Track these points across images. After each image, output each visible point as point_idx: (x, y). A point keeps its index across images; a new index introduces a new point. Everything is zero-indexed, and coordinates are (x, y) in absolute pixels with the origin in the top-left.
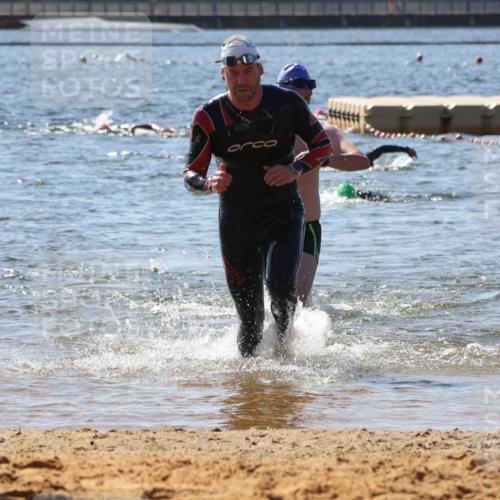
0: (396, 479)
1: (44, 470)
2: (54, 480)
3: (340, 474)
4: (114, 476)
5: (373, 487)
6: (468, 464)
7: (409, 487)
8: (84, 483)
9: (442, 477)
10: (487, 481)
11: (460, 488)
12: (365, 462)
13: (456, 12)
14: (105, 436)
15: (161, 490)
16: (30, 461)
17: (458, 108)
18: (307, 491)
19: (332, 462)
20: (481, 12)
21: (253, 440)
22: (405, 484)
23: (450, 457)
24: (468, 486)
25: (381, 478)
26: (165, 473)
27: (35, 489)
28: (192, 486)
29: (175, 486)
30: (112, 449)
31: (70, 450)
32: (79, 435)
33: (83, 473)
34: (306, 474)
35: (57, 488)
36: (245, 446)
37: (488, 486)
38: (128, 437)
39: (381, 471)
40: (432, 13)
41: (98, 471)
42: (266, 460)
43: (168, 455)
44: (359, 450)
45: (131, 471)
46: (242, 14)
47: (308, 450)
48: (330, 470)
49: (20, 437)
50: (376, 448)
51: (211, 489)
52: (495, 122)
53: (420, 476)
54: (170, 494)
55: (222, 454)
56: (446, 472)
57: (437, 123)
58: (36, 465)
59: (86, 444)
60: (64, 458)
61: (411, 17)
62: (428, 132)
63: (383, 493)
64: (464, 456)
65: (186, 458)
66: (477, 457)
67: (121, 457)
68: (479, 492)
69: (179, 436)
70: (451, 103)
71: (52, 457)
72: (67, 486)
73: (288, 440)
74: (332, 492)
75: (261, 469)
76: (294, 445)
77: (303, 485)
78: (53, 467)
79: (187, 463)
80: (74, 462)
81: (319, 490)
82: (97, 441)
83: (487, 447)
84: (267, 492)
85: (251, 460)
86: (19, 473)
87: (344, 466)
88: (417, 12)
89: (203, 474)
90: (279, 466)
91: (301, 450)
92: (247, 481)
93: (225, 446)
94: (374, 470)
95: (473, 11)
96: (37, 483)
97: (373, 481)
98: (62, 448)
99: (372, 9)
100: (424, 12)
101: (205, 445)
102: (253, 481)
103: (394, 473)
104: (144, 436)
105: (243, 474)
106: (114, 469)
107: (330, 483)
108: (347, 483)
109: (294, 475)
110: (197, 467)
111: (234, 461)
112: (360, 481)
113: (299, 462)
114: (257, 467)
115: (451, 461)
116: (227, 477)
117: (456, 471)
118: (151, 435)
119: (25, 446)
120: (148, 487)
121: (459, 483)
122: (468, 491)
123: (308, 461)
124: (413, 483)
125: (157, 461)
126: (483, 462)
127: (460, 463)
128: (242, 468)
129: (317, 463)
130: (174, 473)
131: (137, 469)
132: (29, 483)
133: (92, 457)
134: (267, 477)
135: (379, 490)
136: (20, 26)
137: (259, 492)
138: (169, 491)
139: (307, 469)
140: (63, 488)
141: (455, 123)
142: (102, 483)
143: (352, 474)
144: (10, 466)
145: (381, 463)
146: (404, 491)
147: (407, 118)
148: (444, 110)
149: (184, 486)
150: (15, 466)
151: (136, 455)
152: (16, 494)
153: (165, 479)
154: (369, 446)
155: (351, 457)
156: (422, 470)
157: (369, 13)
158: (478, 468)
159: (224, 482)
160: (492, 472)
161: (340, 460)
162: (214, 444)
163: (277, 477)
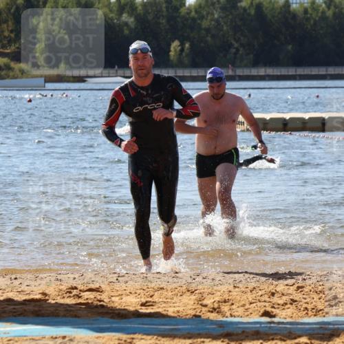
0: (261, 296)
1: (94, 293)
2: (99, 297)
3: (235, 293)
4: (128, 295)
5: (250, 299)
6: (295, 289)
7: (268, 299)
8: (113, 299)
9: (283, 294)
10: (304, 296)
11: (292, 300)
12: (247, 288)
13: (290, 73)
14: (123, 276)
15: (150, 301)
16: (88, 288)
17: (291, 119)
18: (219, 302)
19: (231, 288)
20: (302, 73)
21: (193, 277)
22: (266, 298)
23: (287, 285)
24: (295, 299)
25: (254, 295)
26: (152, 293)
27: (90, 302)
28: (164, 300)
29: (156, 300)
30: (126, 282)
31: (106, 283)
32: (111, 276)
33: (112, 294)
34: (219, 293)
35: (100, 301)
36: (190, 280)
37: (305, 299)
38: (134, 276)
39: (254, 292)
40: (279, 74)
41: (119, 293)
42: (200, 287)
43: (153, 285)
44: (244, 282)
45: (136, 293)
46: (189, 75)
47: (220, 282)
48: (230, 291)
49: (83, 277)
50: (252, 281)
51: (173, 301)
52: (308, 125)
53: (273, 294)
54: (154, 304)
55: (179, 284)
56: (285, 292)
57: (281, 126)
58: (91, 290)
59: (114, 280)
60: (104, 287)
61: (269, 76)
62: (277, 130)
63: (256, 302)
64: (294, 284)
65: (161, 286)
66: (300, 285)
67: (131, 286)
68: (301, 301)
69: (158, 276)
70: (287, 116)
71: (98, 287)
72: (105, 300)
73: (210, 277)
74: (231, 302)
75: (197, 292)
76: (213, 279)
77: (217, 299)
78: (99, 291)
79: (162, 289)
80: (108, 289)
81: (225, 302)
82: (119, 278)
83: (304, 280)
84: (200, 302)
85: (193, 287)
86: (82, 294)
87: (237, 289)
88: (271, 74)
89: (170, 294)
90: (206, 290)
91: (217, 282)
92: (190, 297)
93: (181, 280)
94: (251, 291)
95: (298, 73)
96: (91, 299)
97: (250, 297)
98: (103, 282)
99: (251, 72)
100: (275, 74)
101: (170, 280)
102: (193, 297)
103: (260, 293)
104: (142, 276)
105: (188, 294)
106: (128, 292)
107: (230, 298)
108: (238, 298)
109: (213, 294)
110: (167, 290)
111: (184, 287)
112: (245, 297)
113: (215, 288)
114: (196, 290)
115: (288, 287)
116: (181, 295)
117: (290, 292)
118: (145, 275)
119: (85, 281)
120: (144, 300)
121: (291, 297)
122: (296, 301)
123: (219, 288)
124: (269, 297)
125: (148, 288)
126: (302, 287)
127: (291, 287)
128: (188, 291)
129: (224, 288)
130: (156, 293)
131: (138, 292)
132: (87, 299)
133: (117, 286)
134: (200, 295)
135: (253, 301)
136: (84, 81)
137: (197, 302)
138: (153, 302)
139: (219, 291)
140: (103, 301)
141: (290, 126)
142: (122, 299)
143: (240, 293)
144: (78, 291)
145: (254, 288)
146: (265, 301)
147: (267, 123)
148: (284, 119)
149: (161, 300)
150: (80, 291)
151: (138, 286)
152: (80, 304)
153: (151, 296)
154: (249, 280)
155: (240, 285)
156: (274, 291)
157: (249, 74)
158: (300, 290)
159: (180, 298)
160: (307, 292)
161: (235, 287)
162: (175, 280)
163: (205, 295)
